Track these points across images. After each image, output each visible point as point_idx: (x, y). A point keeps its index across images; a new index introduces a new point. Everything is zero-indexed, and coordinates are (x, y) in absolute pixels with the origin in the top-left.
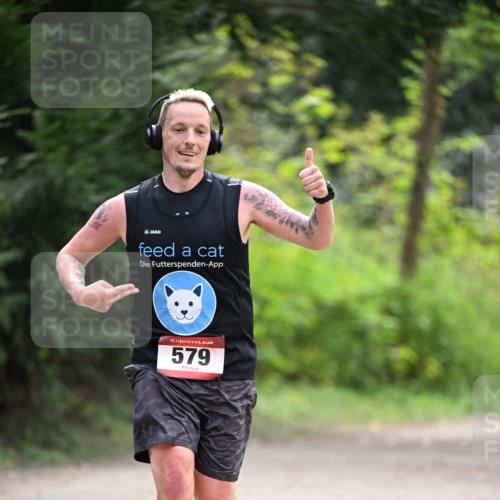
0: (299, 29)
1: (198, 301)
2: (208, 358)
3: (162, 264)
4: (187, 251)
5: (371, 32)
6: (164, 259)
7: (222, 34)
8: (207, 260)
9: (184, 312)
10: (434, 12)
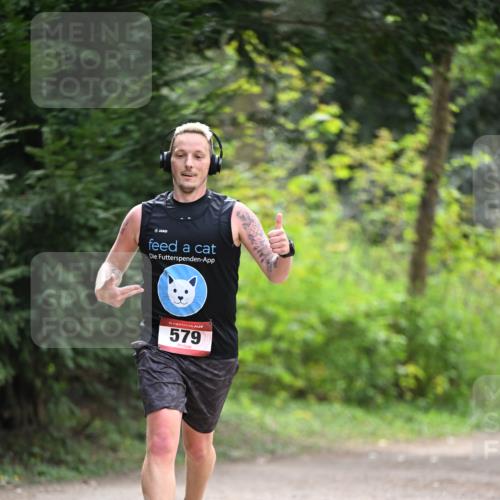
0: (307, 45)
1: (192, 289)
2: (199, 338)
3: (167, 257)
4: (187, 248)
5: (379, 48)
6: (168, 253)
7: (230, 50)
8: (202, 256)
9: (181, 298)
10: (444, 28)
